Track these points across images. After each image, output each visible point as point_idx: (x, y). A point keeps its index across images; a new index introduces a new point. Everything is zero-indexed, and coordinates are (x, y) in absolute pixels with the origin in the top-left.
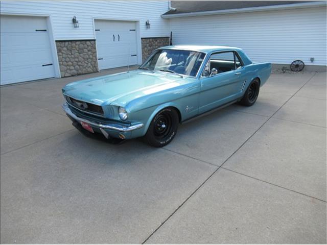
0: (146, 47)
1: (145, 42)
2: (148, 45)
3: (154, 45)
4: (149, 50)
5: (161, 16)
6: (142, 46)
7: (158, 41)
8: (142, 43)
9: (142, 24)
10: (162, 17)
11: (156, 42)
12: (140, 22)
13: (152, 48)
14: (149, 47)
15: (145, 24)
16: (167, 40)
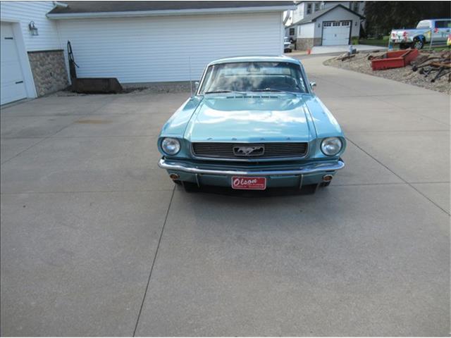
0: (36, 66)
1: (34, 59)
2: (39, 63)
3: (47, 62)
4: (42, 72)
5: (46, 15)
6: (31, 65)
7: (51, 56)
8: (30, 61)
9: (24, 28)
10: (48, 18)
11: (49, 59)
12: (22, 25)
13: (44, 67)
14: (41, 67)
15: (27, 28)
16: (61, 54)
